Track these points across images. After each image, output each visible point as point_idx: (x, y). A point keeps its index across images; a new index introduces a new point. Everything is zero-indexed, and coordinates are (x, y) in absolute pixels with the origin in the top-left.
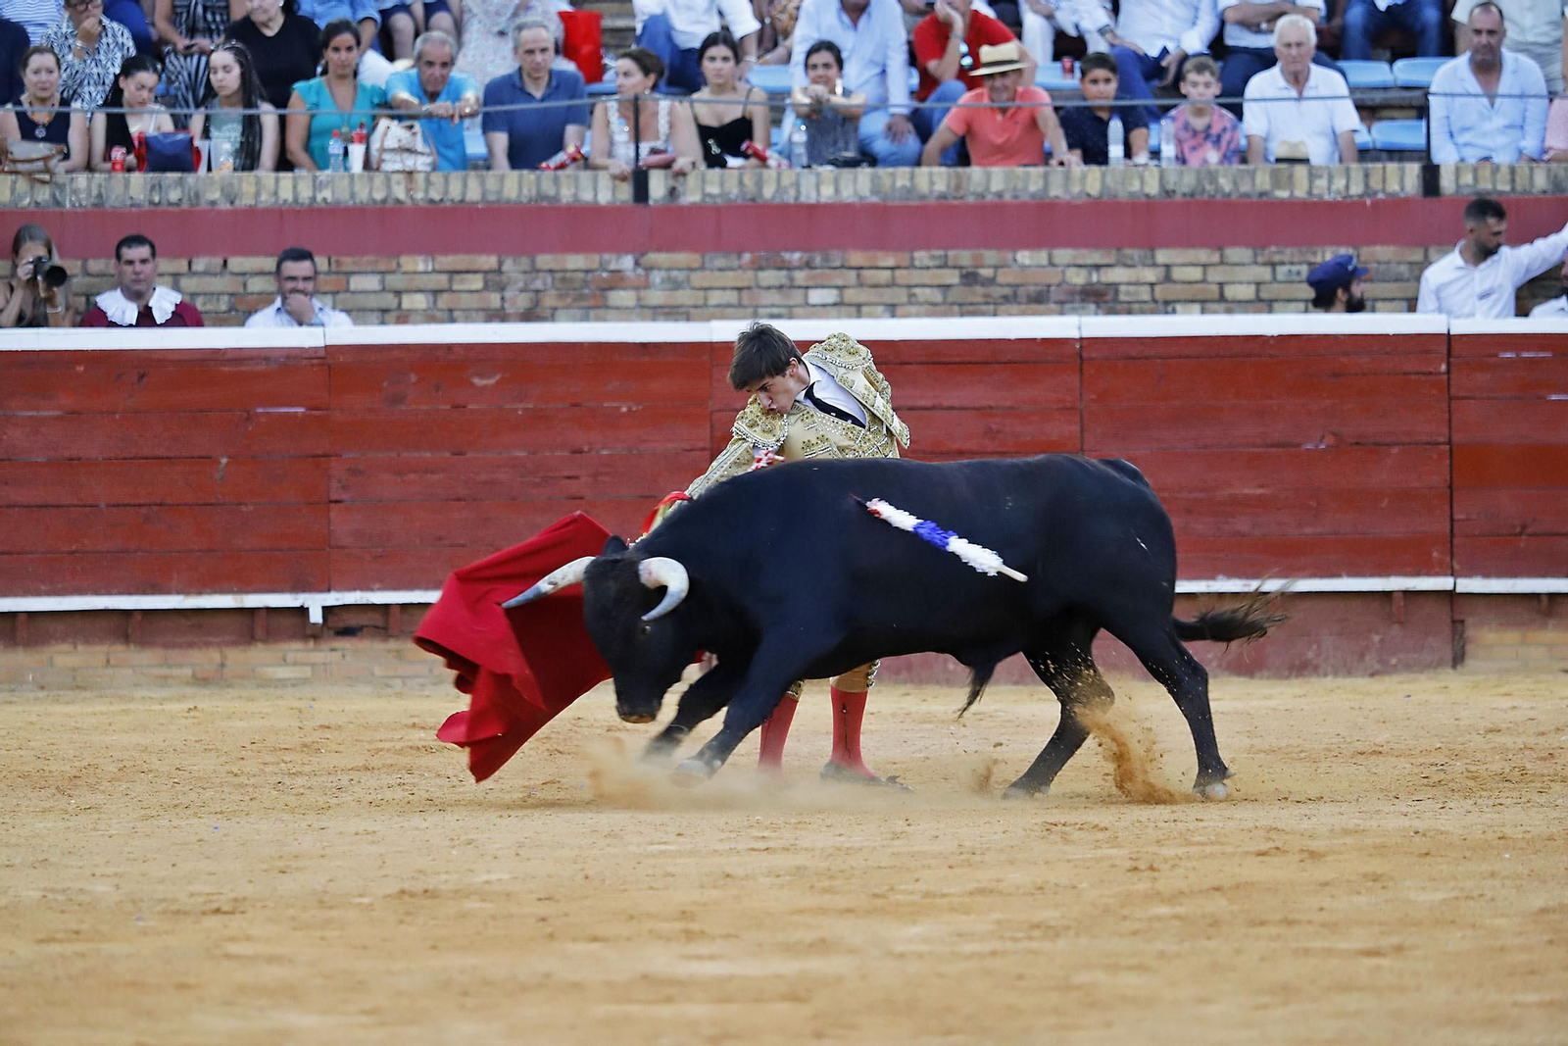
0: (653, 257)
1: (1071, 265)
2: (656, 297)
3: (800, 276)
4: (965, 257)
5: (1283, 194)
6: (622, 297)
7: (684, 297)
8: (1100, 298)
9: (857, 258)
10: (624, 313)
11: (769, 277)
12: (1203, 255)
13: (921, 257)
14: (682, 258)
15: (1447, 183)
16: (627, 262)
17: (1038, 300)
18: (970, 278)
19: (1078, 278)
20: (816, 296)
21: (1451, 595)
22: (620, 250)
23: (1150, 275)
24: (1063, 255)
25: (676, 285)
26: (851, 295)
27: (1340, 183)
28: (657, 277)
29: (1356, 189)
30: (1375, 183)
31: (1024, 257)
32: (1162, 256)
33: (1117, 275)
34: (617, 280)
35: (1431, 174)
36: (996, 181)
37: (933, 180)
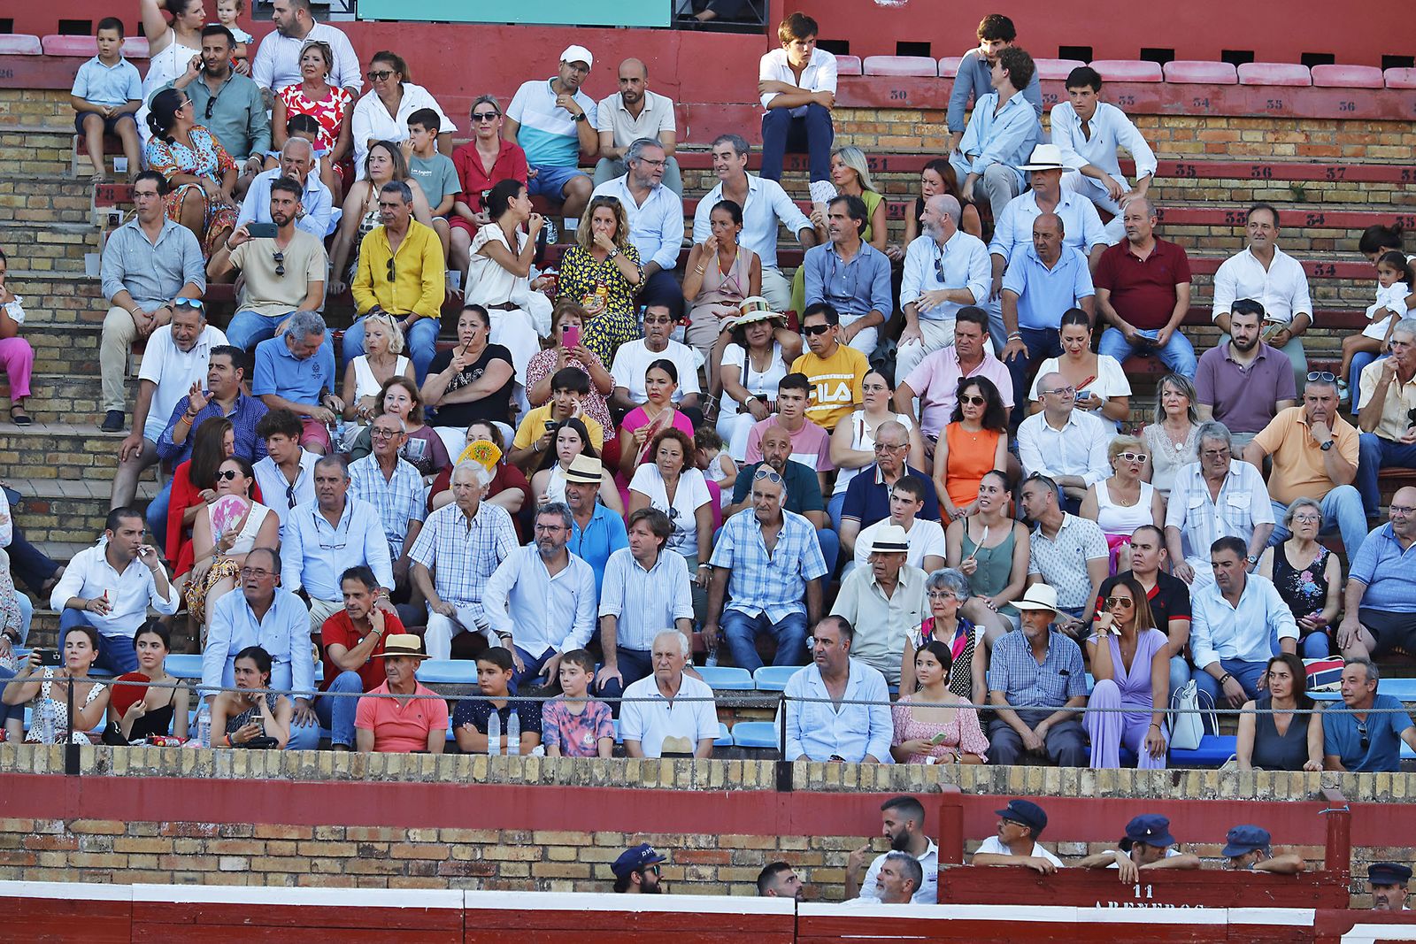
0: (82, 824)
1: (457, 842)
2: (83, 859)
3: (213, 845)
4: (362, 833)
5: (650, 785)
6: (53, 858)
7: (108, 860)
8: (484, 873)
9: (264, 830)
10: (55, 873)
11: (186, 845)
12: (577, 838)
13: (324, 831)
14: (107, 825)
15: (799, 779)
16: (59, 827)
17: (427, 873)
18: (366, 852)
19: (464, 854)
20: (227, 863)
22: (54, 816)
23: (529, 854)
24: (451, 834)
25: (102, 850)
26: (258, 864)
27: (702, 777)
28: (84, 841)
29: (717, 782)
30: (734, 777)
31: (416, 834)
32: (540, 837)
33: (500, 853)
34: (49, 843)
35: (784, 772)
36: (392, 764)
37: (336, 762)
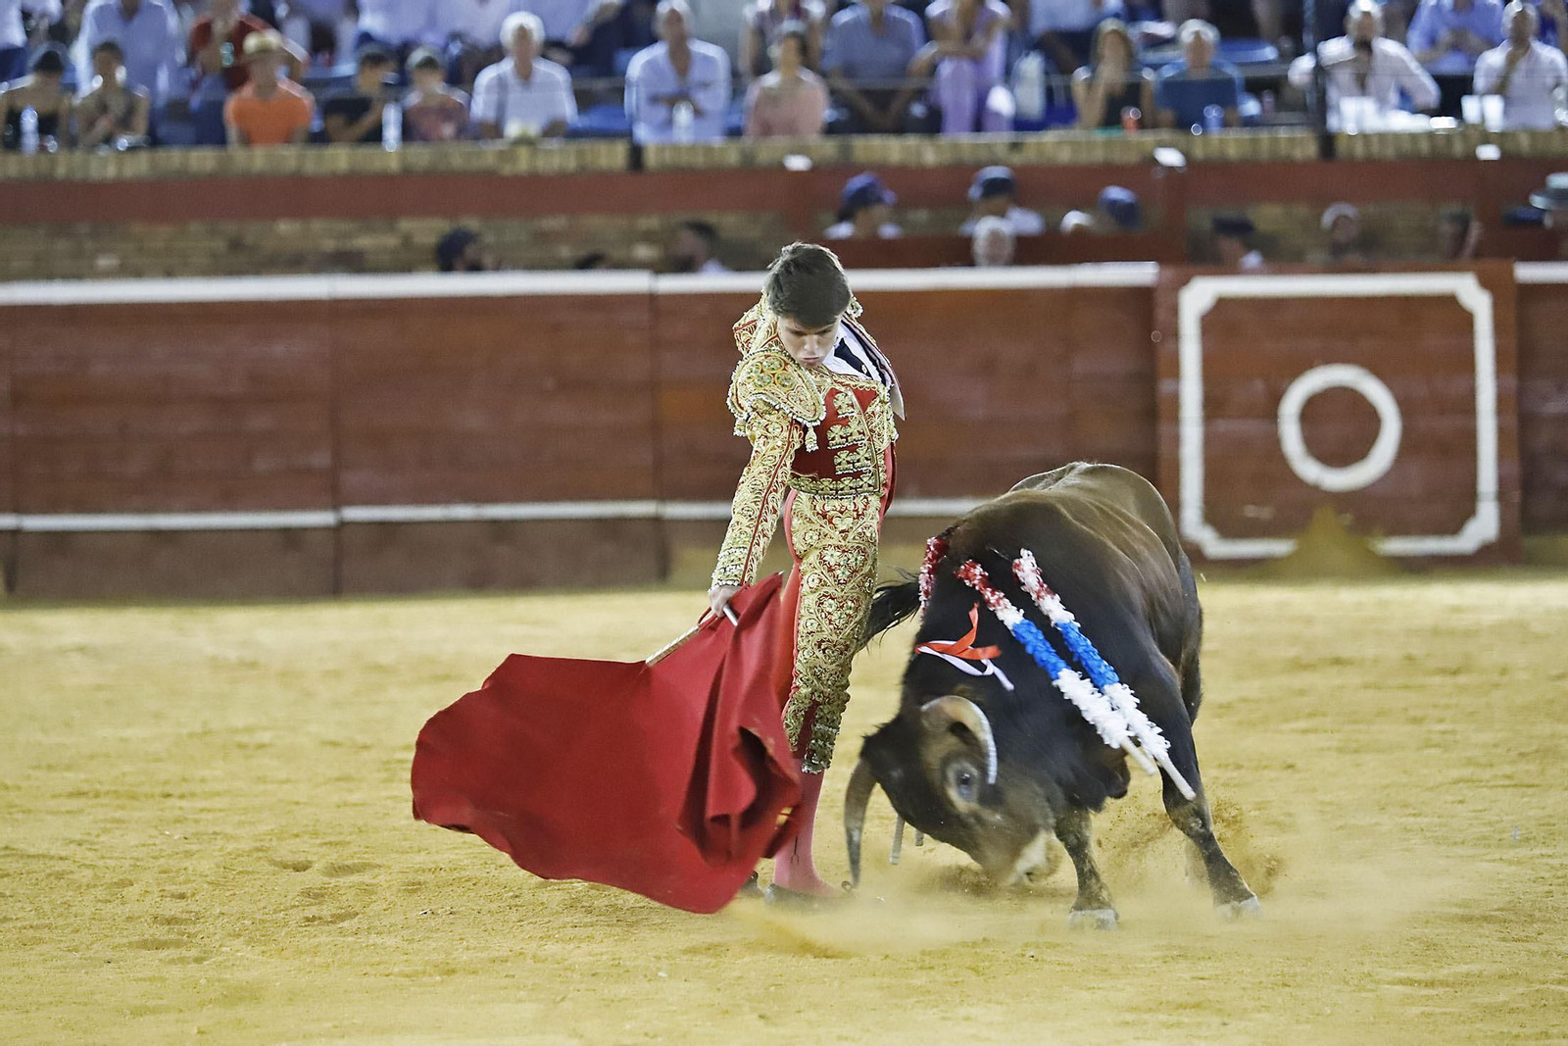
1: (325, 234)
3: (89, 245)
4: (231, 227)
5: (507, 170)
8: (352, 263)
9: (138, 228)
11: (62, 245)
13: (194, 227)
15: (651, 159)
18: (236, 245)
19: (329, 245)
20: (104, 262)
21: (657, 521)
23: (393, 240)
24: (317, 225)
29: (572, 165)
30: (587, 160)
31: (285, 227)
32: (406, 225)
33: (364, 242)
35: (636, 153)
36: (257, 159)
37: (203, 159)
